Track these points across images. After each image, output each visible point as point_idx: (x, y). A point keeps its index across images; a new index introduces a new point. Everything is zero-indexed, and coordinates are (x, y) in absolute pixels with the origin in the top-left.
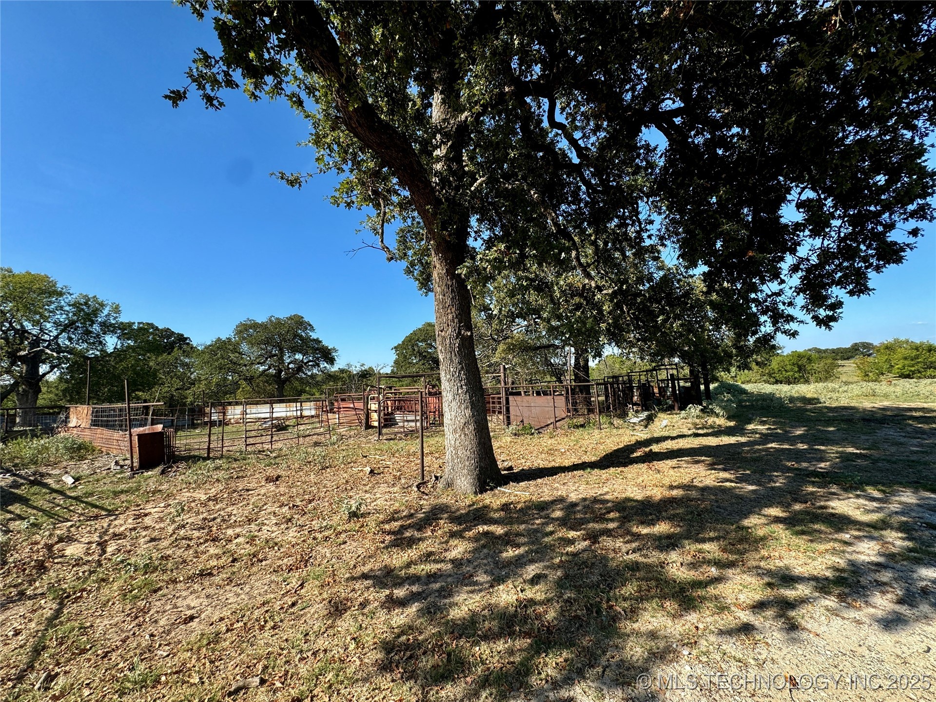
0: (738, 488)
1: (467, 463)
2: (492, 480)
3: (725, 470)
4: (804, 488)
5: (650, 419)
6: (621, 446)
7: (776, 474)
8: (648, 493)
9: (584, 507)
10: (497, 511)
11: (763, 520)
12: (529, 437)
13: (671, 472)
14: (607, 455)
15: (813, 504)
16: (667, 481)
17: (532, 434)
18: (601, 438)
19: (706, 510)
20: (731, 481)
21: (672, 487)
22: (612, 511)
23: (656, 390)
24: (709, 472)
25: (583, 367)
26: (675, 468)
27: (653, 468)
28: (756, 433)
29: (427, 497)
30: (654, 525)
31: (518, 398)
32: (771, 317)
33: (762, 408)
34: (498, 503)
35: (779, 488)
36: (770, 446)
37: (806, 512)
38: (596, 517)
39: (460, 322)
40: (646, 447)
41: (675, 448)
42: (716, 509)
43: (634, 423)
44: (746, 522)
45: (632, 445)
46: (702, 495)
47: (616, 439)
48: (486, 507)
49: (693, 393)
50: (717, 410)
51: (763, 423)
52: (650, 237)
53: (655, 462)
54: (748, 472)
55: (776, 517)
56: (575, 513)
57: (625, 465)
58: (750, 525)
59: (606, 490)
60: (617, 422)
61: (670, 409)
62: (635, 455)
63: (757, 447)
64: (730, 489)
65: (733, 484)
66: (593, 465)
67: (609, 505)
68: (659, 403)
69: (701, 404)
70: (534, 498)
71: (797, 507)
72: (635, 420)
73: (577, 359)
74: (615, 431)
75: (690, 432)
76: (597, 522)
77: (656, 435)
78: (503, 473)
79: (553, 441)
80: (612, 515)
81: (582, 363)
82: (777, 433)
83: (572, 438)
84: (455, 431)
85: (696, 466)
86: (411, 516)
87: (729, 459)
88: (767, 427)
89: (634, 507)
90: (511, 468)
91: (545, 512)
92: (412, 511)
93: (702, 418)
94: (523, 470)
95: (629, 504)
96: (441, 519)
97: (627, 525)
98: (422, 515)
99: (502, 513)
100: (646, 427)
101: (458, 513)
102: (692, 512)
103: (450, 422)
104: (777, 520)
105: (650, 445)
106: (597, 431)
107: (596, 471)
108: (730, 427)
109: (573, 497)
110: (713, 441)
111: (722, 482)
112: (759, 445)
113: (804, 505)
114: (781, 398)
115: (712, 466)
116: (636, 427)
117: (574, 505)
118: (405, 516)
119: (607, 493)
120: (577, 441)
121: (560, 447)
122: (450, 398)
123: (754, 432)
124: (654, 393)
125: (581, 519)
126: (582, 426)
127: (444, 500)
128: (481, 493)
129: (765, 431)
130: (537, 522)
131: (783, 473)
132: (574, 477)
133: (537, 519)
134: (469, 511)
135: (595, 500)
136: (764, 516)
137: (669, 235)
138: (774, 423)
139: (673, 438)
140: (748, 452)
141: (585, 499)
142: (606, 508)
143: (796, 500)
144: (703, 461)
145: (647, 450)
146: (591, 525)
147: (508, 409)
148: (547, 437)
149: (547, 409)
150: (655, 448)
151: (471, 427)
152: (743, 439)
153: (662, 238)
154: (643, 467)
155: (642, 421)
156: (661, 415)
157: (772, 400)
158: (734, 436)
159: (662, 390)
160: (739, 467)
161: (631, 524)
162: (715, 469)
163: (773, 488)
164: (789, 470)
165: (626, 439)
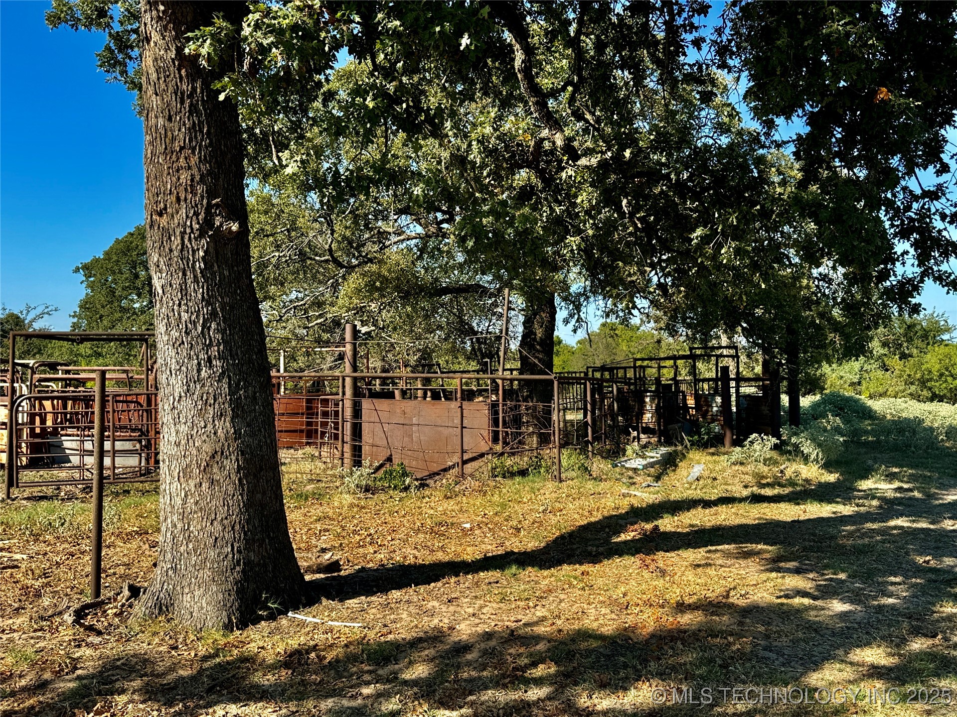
0: (815, 608)
1: (212, 554)
2: (276, 594)
3: (797, 571)
4: (937, 608)
5: (669, 463)
6: (597, 517)
7: (892, 579)
8: (630, 620)
9: (485, 653)
10: (273, 667)
11: (848, 673)
12: (398, 495)
13: (690, 575)
14: (562, 537)
15: (946, 639)
16: (674, 595)
17: (406, 489)
18: (557, 500)
19: (742, 655)
20: (804, 594)
21: (681, 607)
22: (543, 661)
23: (691, 402)
24: (764, 576)
25: (542, 342)
26: (698, 566)
27: (652, 567)
28: (874, 498)
29: (96, 640)
30: (625, 689)
31: (383, 405)
32: (915, 245)
33: (896, 448)
34: (280, 649)
35: (893, 607)
36: (892, 523)
37: (929, 656)
38: (504, 676)
39: (211, 194)
40: (647, 521)
41: (708, 525)
42: (762, 653)
43: (635, 470)
44: (815, 679)
45: (620, 517)
46: (741, 623)
47: (590, 503)
48: (245, 659)
49: (765, 410)
50: (807, 448)
51: (891, 477)
52: (697, 43)
53: (661, 554)
54: (842, 576)
55: (873, 667)
56: (458, 667)
57: (595, 559)
58: (820, 684)
59: (540, 613)
60: (599, 465)
61: (714, 443)
62: (623, 537)
63: (869, 525)
64: (798, 611)
65: (806, 601)
66: (525, 559)
67: (541, 647)
68: (693, 428)
69: (778, 435)
70: (371, 635)
71: (918, 645)
72: (638, 463)
73: (527, 323)
74: (590, 485)
75: (745, 493)
76: (505, 687)
77: (674, 496)
78: (307, 578)
79: (451, 505)
80: (540, 671)
81: (539, 333)
82: (912, 499)
83: (496, 498)
84: (186, 473)
85: (743, 562)
86: (42, 686)
87: (811, 549)
88: (896, 484)
89: (594, 650)
90: (334, 566)
91: (391, 667)
92: (47, 676)
93: (776, 463)
94: (363, 569)
95: (584, 645)
96: (122, 691)
97: (569, 692)
98: (71, 685)
99: (285, 674)
100: (658, 478)
101: (171, 677)
102: (711, 661)
103: (174, 451)
104: (876, 672)
105: (658, 516)
106: (551, 485)
107: (531, 572)
108: (827, 484)
109: (465, 630)
110: (787, 512)
111: (787, 596)
112: (873, 521)
113: (930, 642)
114: (931, 429)
115: (774, 565)
116: (638, 479)
117: (462, 648)
118: (24, 689)
119: (543, 619)
120: (504, 506)
121: (463, 518)
122: (179, 389)
123: (870, 495)
124: (686, 408)
125: (471, 680)
126: (523, 473)
127: (142, 645)
128: (243, 624)
129: (890, 495)
130: (366, 691)
131: (906, 577)
132: (477, 584)
133: (368, 683)
134: (201, 672)
135: (513, 637)
136: (852, 664)
137: (738, 46)
138: (912, 478)
139: (707, 504)
140: (851, 534)
141: (488, 636)
142: (531, 655)
143: (917, 632)
144: (759, 553)
145: (649, 526)
146: (488, 695)
147: (357, 431)
148: (439, 494)
149: (446, 432)
150: (667, 524)
151: (230, 464)
152: (846, 510)
153: (723, 51)
154: (631, 563)
155: (652, 465)
156: (695, 455)
157: (914, 432)
158: (830, 501)
159: (703, 402)
160: (826, 567)
161: (579, 689)
162: (778, 570)
163: (881, 608)
164: (920, 571)
165: (610, 504)
